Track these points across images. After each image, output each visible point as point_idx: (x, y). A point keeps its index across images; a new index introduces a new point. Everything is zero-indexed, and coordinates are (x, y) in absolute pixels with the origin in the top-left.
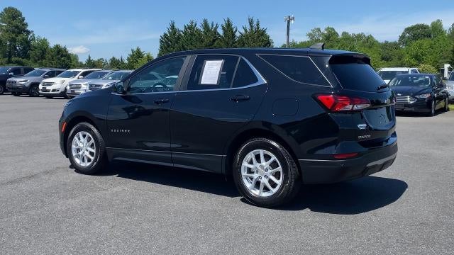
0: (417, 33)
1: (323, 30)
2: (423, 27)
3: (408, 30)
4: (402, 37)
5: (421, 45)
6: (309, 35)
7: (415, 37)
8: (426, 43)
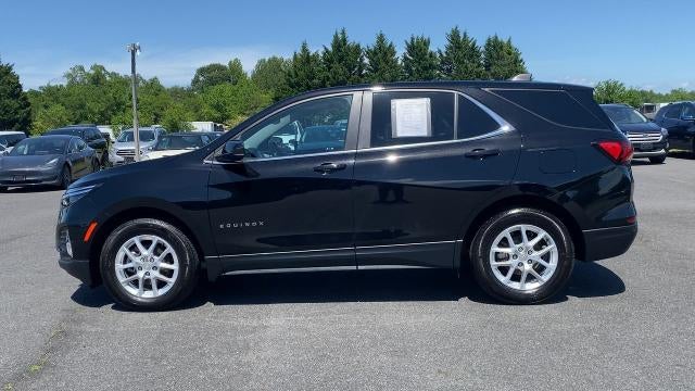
0: (213, 76)
1: (87, 69)
2: (219, 68)
3: (202, 71)
4: (195, 81)
5: (222, 91)
6: (69, 75)
7: (212, 82)
8: (227, 87)
